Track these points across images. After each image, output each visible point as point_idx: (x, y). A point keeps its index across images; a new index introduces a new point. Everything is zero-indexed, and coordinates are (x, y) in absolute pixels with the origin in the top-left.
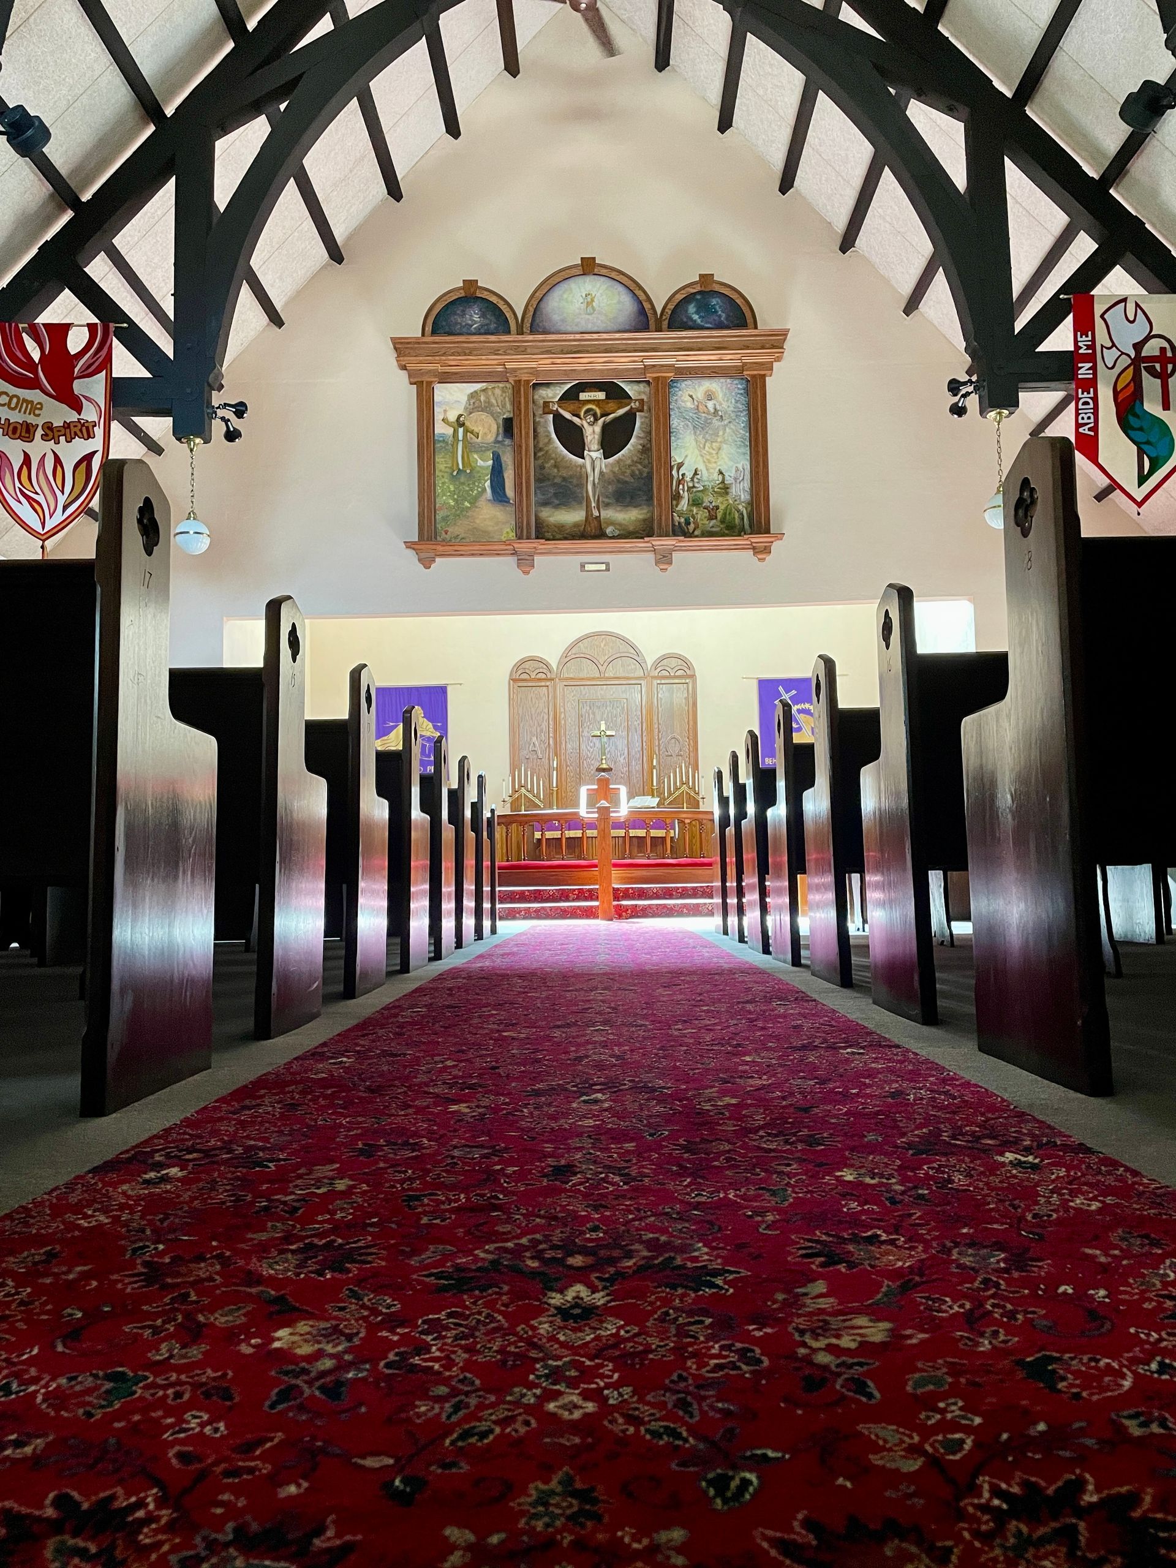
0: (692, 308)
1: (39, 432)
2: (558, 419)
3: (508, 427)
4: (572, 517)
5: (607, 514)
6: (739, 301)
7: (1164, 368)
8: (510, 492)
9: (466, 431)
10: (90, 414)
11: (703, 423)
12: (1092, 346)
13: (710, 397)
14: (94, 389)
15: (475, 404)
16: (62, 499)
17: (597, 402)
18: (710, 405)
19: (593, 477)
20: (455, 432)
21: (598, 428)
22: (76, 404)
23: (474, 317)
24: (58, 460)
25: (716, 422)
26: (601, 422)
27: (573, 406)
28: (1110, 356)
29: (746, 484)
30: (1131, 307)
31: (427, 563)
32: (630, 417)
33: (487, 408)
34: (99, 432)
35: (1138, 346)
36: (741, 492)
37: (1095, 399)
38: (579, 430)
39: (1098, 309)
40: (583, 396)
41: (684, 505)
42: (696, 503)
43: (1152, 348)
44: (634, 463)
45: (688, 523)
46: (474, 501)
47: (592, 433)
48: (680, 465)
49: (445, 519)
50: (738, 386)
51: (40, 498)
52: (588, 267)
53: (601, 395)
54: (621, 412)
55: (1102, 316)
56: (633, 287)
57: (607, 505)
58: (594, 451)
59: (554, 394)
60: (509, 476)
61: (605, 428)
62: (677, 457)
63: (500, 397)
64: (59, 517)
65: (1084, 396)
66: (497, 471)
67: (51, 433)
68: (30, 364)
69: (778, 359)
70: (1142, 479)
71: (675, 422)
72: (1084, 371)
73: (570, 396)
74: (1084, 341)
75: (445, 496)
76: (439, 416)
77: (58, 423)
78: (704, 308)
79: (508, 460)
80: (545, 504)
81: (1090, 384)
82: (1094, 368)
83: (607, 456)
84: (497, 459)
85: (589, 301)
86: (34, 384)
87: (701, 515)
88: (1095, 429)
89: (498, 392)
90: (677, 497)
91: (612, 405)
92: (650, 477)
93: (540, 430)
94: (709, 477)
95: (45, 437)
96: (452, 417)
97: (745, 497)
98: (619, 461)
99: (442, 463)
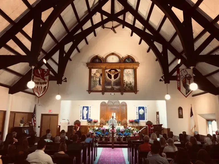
0: (127, 60)
1: (39, 83)
2: (108, 74)
3: (101, 75)
4: (109, 87)
5: (114, 87)
6: (133, 59)
7: (189, 78)
8: (101, 83)
9: (96, 75)
10: (46, 81)
11: (128, 75)
12: (179, 75)
13: (129, 71)
14: (47, 77)
15: (97, 72)
16: (42, 92)
17: (113, 72)
18: (129, 73)
19: (113, 82)
20: (94, 75)
21: (113, 75)
22: (44, 80)
23: (97, 60)
24: (42, 87)
25: (130, 75)
26: (114, 74)
27: (110, 72)
28: (182, 77)
29: (134, 83)
30: (185, 70)
31: (89, 93)
32: (118, 74)
33: (98, 72)
34: (47, 83)
35: (186, 76)
36: (133, 84)
37: (180, 82)
38: (111, 75)
39: (180, 70)
40: (112, 71)
41: (125, 86)
42: (127, 85)
43: (187, 76)
44: (118, 80)
45: (125, 88)
46: (96, 85)
47: (113, 76)
48: (125, 81)
49: (92, 87)
50: (133, 70)
51: (39, 92)
52: (113, 54)
53: (114, 71)
54: (117, 73)
55: (181, 71)
56: (119, 57)
57: (114, 86)
58: (113, 78)
59: (108, 70)
60: (101, 81)
61: (115, 75)
62: (124, 79)
63: (100, 71)
64: (41, 95)
65: (179, 82)
66: (100, 81)
67: (41, 83)
68: (39, 74)
69: (138, 67)
70: (186, 94)
71: (124, 75)
72: (178, 79)
73: (110, 71)
74: (178, 75)
75: (92, 84)
76: (92, 73)
77: (42, 82)
78: (128, 60)
79: (101, 79)
80: (106, 85)
81: (179, 80)
82: (180, 78)
83: (115, 79)
84: (100, 79)
85: (113, 58)
86: (39, 77)
87: (127, 87)
88: (180, 86)
89: (100, 70)
90: (124, 85)
91: (115, 72)
92: (120, 82)
93: (106, 75)
94: (129, 82)
95: (40, 84)
96: (94, 73)
97: (134, 85)
98: (116, 80)
99: (92, 79)
